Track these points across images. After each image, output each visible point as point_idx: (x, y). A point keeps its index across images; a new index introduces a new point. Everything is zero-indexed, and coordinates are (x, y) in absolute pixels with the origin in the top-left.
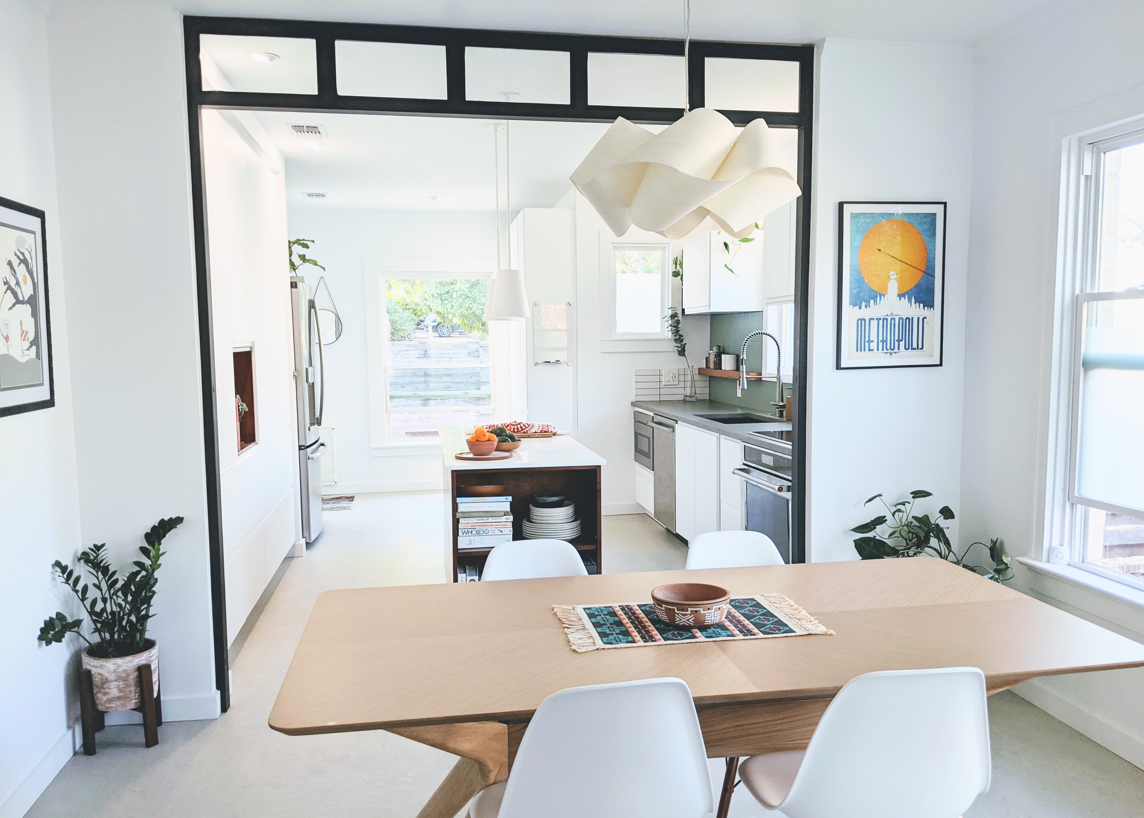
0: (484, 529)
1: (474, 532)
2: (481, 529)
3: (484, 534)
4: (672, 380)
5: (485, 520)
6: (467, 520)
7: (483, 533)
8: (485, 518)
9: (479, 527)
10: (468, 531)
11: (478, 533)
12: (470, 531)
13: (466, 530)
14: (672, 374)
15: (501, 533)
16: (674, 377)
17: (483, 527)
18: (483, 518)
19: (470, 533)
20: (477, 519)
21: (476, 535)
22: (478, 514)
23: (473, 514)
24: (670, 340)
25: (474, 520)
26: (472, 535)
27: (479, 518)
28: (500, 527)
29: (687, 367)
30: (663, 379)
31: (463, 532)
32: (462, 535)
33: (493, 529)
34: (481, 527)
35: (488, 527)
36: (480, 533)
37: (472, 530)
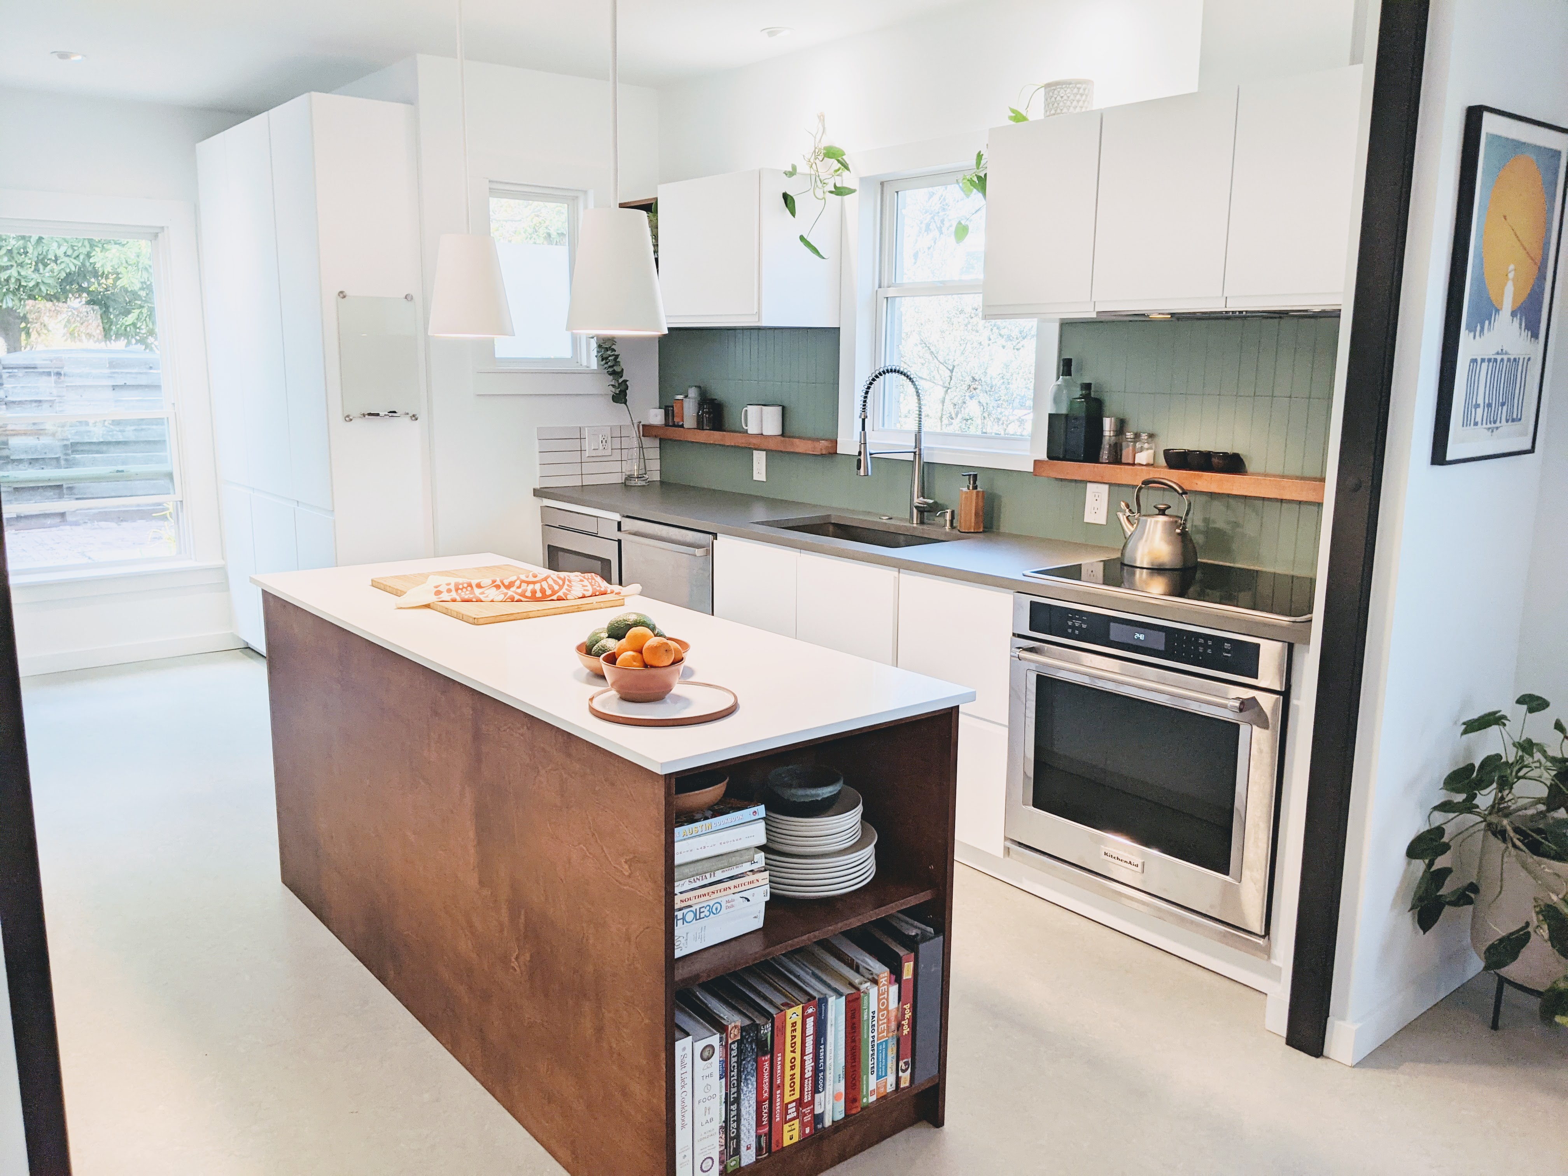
0: (711, 904)
2: (705, 904)
3: (711, 916)
4: (601, 447)
5: (709, 877)
7: (708, 914)
9: (697, 900)
11: (697, 916)
12: (680, 914)
14: (600, 436)
15: (746, 904)
16: (604, 441)
18: (705, 875)
19: (680, 922)
21: (694, 921)
24: (592, 372)
28: (743, 888)
29: (629, 422)
30: (586, 446)
33: (730, 898)
35: (719, 894)
36: (702, 915)
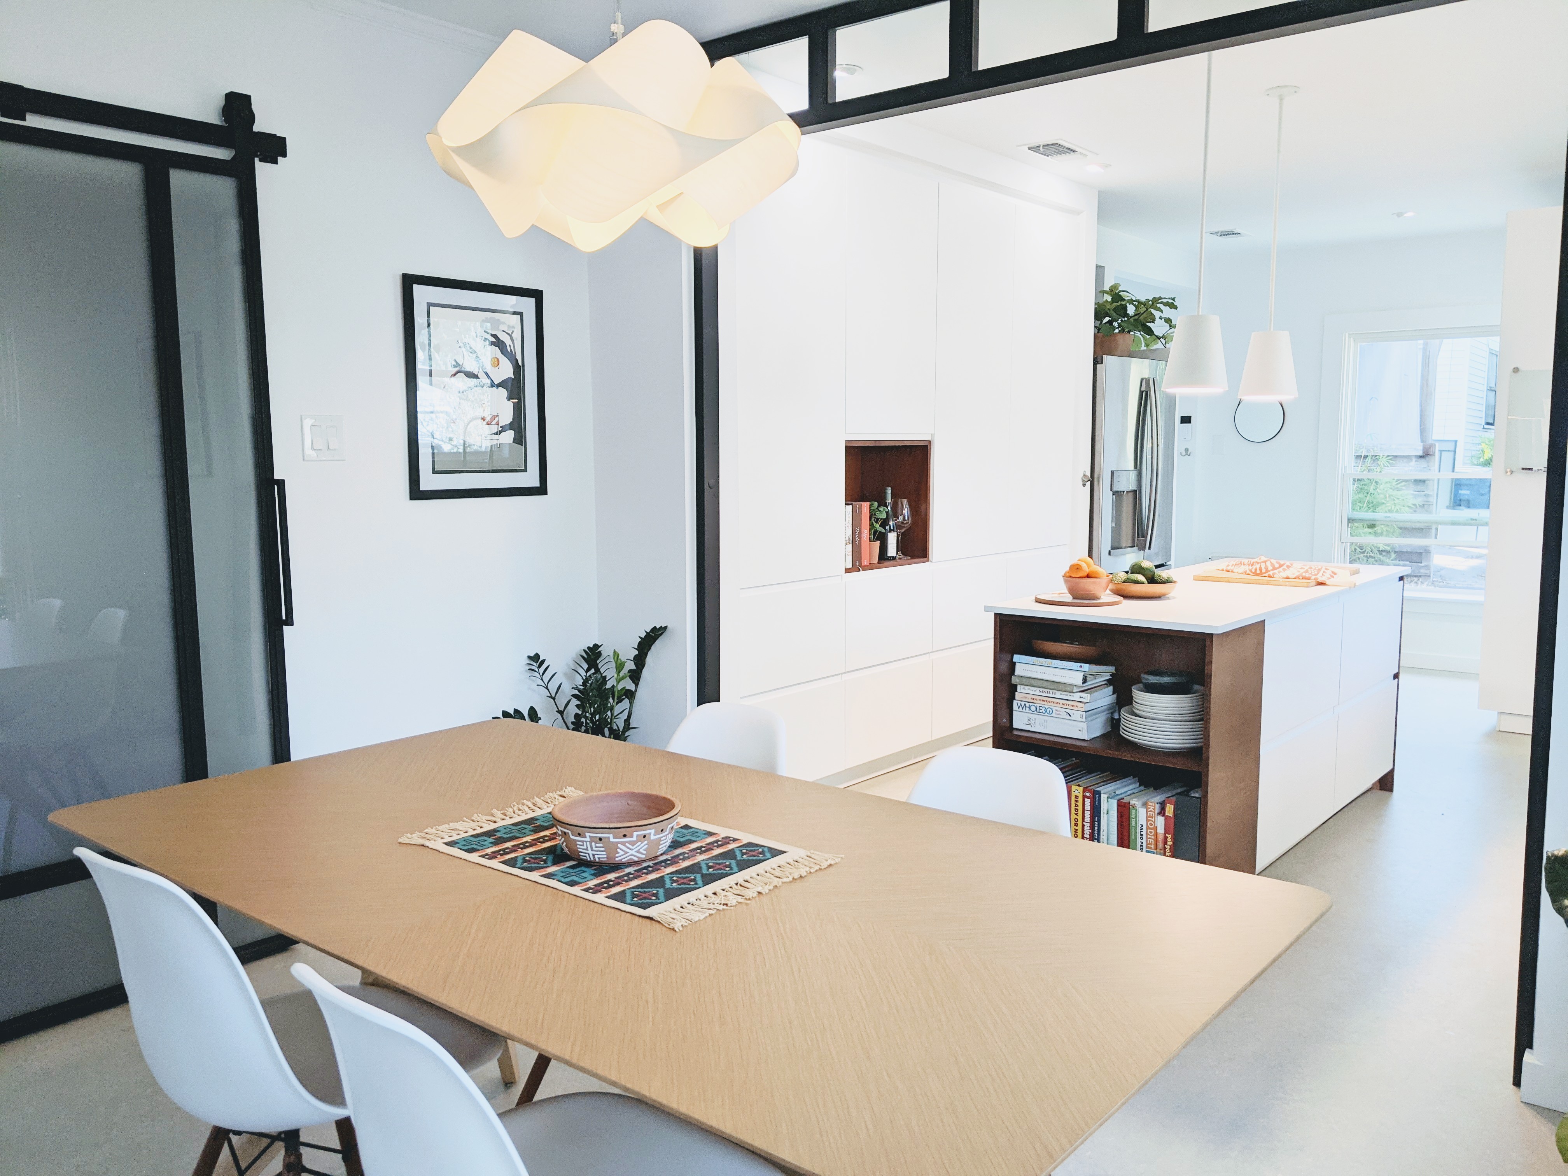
0: (1047, 707)
1: (1033, 708)
2: (1043, 706)
3: (1046, 714)
5: (1051, 693)
6: (1027, 690)
7: (1044, 712)
8: (1051, 691)
9: (1040, 702)
10: (1025, 704)
11: (1038, 710)
12: (1027, 705)
13: (1023, 703)
15: (1068, 717)
17: (1046, 703)
18: (1049, 690)
19: (1027, 709)
20: (1041, 689)
21: (1035, 712)
22: (1040, 683)
23: (1033, 682)
25: (1037, 691)
26: (1030, 712)
27: (1043, 690)
28: (1067, 707)
31: (1019, 705)
32: (1017, 709)
33: (1059, 709)
34: (1043, 703)
35: (1053, 704)
36: (1041, 711)
37: (1031, 704)
